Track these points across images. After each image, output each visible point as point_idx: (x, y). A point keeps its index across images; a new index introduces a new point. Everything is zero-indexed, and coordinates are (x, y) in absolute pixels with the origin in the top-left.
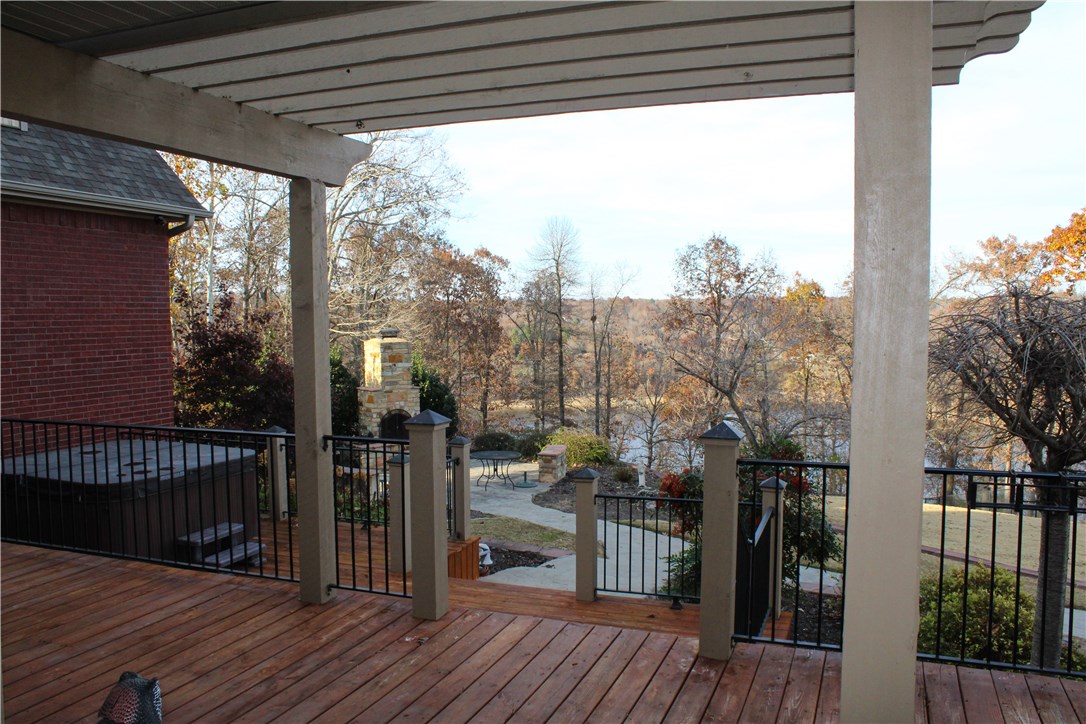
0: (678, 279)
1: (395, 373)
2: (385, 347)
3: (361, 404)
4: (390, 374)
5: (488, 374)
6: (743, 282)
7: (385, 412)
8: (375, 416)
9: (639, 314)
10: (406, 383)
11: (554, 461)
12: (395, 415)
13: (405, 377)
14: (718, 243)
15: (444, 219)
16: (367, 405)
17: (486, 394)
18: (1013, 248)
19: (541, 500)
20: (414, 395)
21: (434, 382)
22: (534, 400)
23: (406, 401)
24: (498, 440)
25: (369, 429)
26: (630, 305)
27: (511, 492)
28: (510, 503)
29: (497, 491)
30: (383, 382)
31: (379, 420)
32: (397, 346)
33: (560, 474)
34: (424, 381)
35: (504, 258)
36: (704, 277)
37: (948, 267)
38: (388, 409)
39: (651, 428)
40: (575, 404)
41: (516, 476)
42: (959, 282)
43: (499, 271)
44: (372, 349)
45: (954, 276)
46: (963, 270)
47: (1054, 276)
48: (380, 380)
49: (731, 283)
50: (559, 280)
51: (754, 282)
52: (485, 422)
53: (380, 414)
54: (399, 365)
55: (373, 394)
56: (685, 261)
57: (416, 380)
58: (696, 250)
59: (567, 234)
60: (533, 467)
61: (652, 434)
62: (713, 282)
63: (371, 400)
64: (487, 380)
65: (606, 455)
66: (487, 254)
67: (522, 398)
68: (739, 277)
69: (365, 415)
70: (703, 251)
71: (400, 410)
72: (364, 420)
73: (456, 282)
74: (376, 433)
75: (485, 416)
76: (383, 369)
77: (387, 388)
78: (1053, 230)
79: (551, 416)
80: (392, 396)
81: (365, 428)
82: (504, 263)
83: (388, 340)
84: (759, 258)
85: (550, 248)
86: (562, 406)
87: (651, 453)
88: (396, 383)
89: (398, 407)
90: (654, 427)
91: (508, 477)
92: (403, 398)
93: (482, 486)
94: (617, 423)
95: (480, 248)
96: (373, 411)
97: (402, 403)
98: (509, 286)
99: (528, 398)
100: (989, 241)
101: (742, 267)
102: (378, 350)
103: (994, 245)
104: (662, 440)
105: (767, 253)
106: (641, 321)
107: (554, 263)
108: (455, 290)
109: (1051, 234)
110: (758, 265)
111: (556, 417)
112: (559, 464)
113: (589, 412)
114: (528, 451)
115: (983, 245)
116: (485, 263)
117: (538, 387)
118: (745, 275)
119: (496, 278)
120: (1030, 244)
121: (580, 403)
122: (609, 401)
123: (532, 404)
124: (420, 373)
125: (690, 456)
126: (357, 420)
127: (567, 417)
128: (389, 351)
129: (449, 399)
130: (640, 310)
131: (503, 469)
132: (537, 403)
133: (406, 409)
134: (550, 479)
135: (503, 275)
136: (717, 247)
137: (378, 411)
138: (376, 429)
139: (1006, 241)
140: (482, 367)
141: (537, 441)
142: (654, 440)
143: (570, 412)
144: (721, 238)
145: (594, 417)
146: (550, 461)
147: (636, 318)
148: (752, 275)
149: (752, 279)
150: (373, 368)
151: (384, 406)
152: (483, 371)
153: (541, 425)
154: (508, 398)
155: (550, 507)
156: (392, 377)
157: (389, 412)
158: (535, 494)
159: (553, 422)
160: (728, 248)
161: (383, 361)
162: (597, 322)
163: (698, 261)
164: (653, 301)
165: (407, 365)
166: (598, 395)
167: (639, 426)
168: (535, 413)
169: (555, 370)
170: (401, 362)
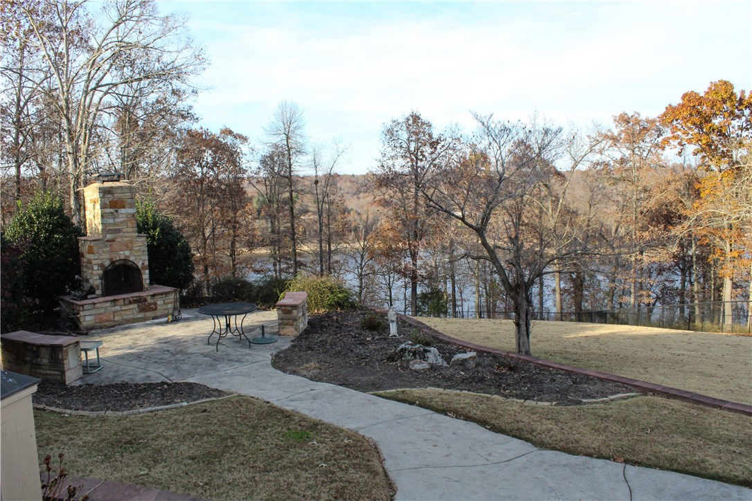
0: (384, 147)
1: (117, 220)
2: (104, 192)
3: (83, 256)
4: (111, 221)
5: (234, 227)
6: (436, 148)
7: (107, 263)
8: (96, 268)
9: (344, 185)
10: (130, 231)
11: (295, 312)
12: (119, 266)
13: (129, 224)
14: (416, 118)
15: (193, 98)
16: (88, 256)
17: (233, 243)
18: (638, 122)
19: (282, 362)
20: (141, 243)
21: (167, 228)
22: (272, 247)
23: (131, 250)
24: (237, 287)
25: (91, 281)
26: (338, 178)
27: (247, 351)
28: (244, 368)
29: (230, 350)
30: (103, 230)
31: (101, 272)
32: (119, 191)
33: (301, 326)
34: (154, 228)
35: (244, 135)
36: (405, 145)
37: (589, 137)
38: (111, 260)
39: (361, 265)
40: (305, 248)
41: (251, 329)
42: (597, 147)
43: (241, 146)
44: (91, 194)
45: (593, 144)
46: (600, 139)
47: (671, 141)
48: (100, 227)
49: (427, 150)
50: (289, 151)
51: (445, 148)
52: (234, 265)
53: (101, 266)
54: (122, 211)
55: (93, 244)
56: (390, 132)
57: (142, 228)
58: (398, 124)
59: (294, 113)
60: (271, 316)
61: (362, 268)
62: (412, 149)
63: (91, 251)
64: (234, 232)
65: (346, 299)
66: (230, 132)
67: (263, 246)
68: (434, 145)
69: (87, 267)
70: (404, 125)
71: (126, 260)
72: (87, 272)
73: (208, 156)
74: (98, 286)
75: (234, 260)
76: (103, 216)
77: (109, 236)
78: (666, 108)
79: (285, 258)
80: (115, 245)
81: (87, 281)
82: (244, 139)
83: (107, 184)
84: (448, 130)
85: (281, 124)
86: (294, 250)
87: (362, 283)
88: (119, 231)
89: (122, 257)
90: (363, 264)
91: (243, 331)
92: (128, 246)
93: (213, 345)
94: (337, 262)
95: (224, 128)
96: (94, 262)
97: (127, 253)
98: (249, 157)
99: (267, 245)
100: (621, 115)
101: (435, 136)
102: (96, 195)
103: (624, 119)
104: (369, 274)
105: (454, 125)
106: (346, 190)
107: (285, 137)
108: (207, 163)
109: (665, 110)
110: (447, 135)
111: (290, 259)
112: (301, 314)
113: (315, 254)
114: (267, 296)
115: (615, 120)
116: (229, 140)
117: (275, 236)
118: (438, 143)
119: (238, 151)
120: (650, 119)
121: (308, 248)
122: (329, 246)
123: (270, 250)
124: (151, 220)
125: (389, 284)
126: (79, 272)
127: (298, 259)
128: (110, 196)
129: (183, 247)
130: (345, 182)
131: (238, 321)
132: (274, 249)
133: (132, 259)
134: (291, 332)
135: (244, 148)
136: (414, 122)
137: (100, 262)
138: (99, 282)
139: (632, 116)
140: (229, 221)
141: (275, 287)
142: (363, 273)
143: (300, 255)
144: (418, 114)
145: (319, 259)
146: (290, 312)
147: (342, 188)
148: (442, 143)
149: (443, 146)
150: (93, 216)
151: (107, 256)
152: (229, 225)
153: (278, 266)
154: (251, 245)
155: (294, 373)
156: (114, 224)
157: (113, 263)
158: (275, 353)
159: (287, 263)
160: (423, 123)
161: (103, 207)
162: (319, 184)
163: (400, 132)
164: (353, 176)
165: (132, 211)
166: (320, 242)
167: (352, 264)
168: (273, 256)
169: (287, 222)
170: (125, 208)
